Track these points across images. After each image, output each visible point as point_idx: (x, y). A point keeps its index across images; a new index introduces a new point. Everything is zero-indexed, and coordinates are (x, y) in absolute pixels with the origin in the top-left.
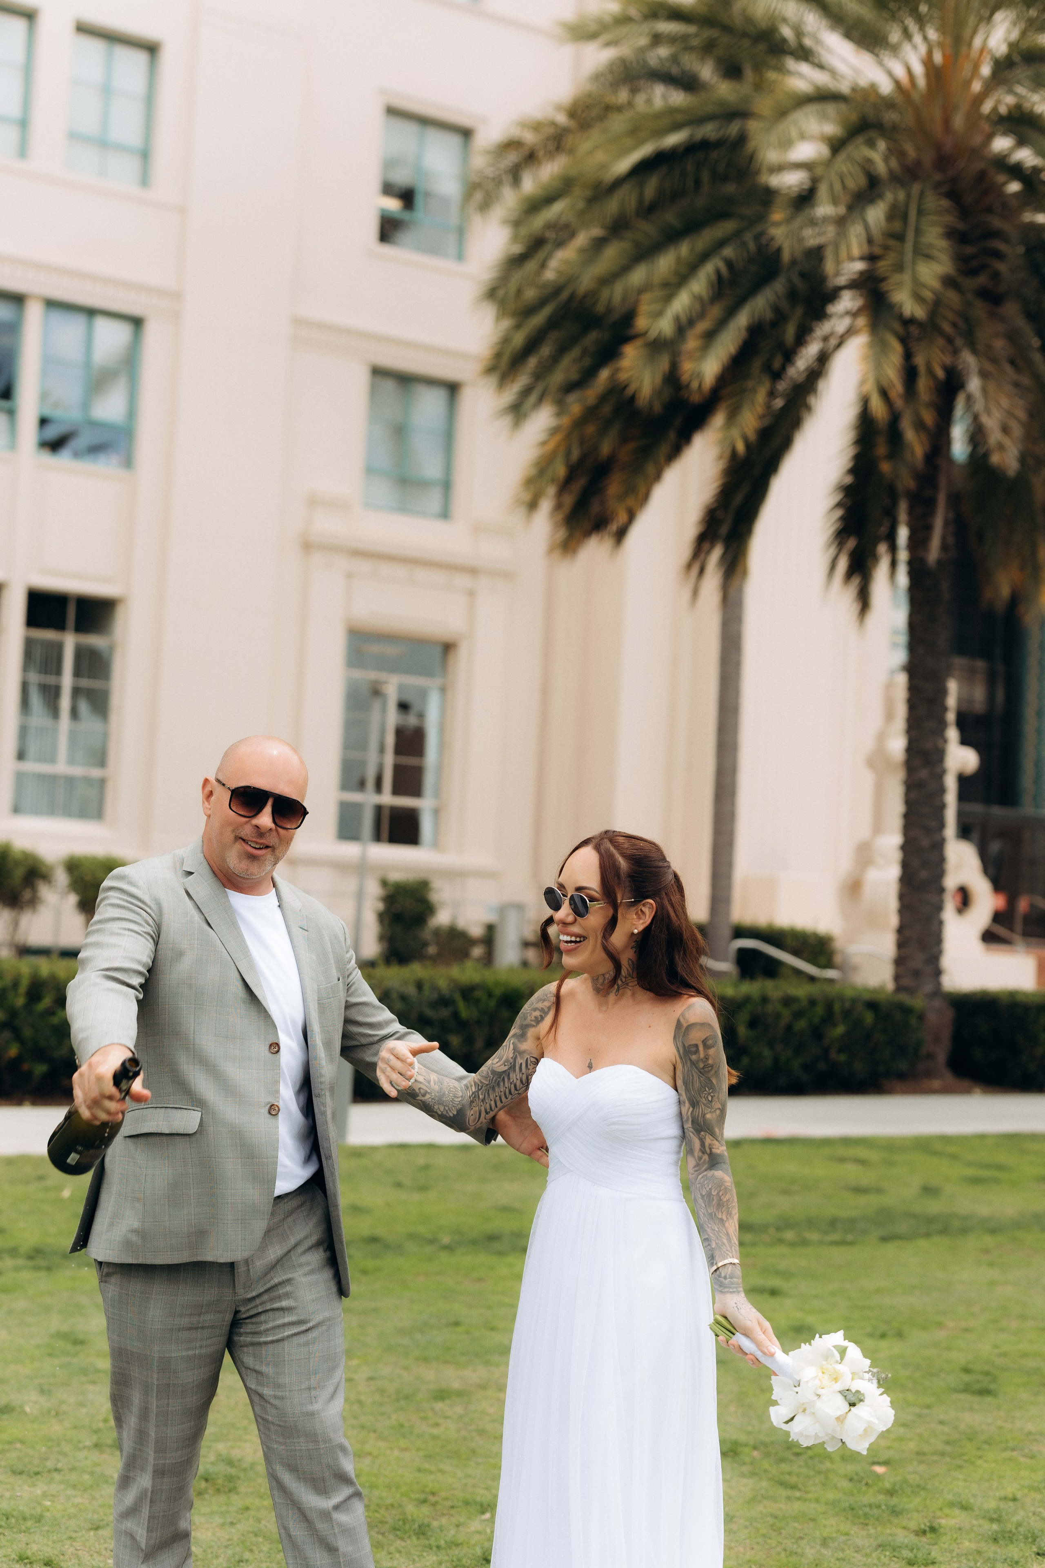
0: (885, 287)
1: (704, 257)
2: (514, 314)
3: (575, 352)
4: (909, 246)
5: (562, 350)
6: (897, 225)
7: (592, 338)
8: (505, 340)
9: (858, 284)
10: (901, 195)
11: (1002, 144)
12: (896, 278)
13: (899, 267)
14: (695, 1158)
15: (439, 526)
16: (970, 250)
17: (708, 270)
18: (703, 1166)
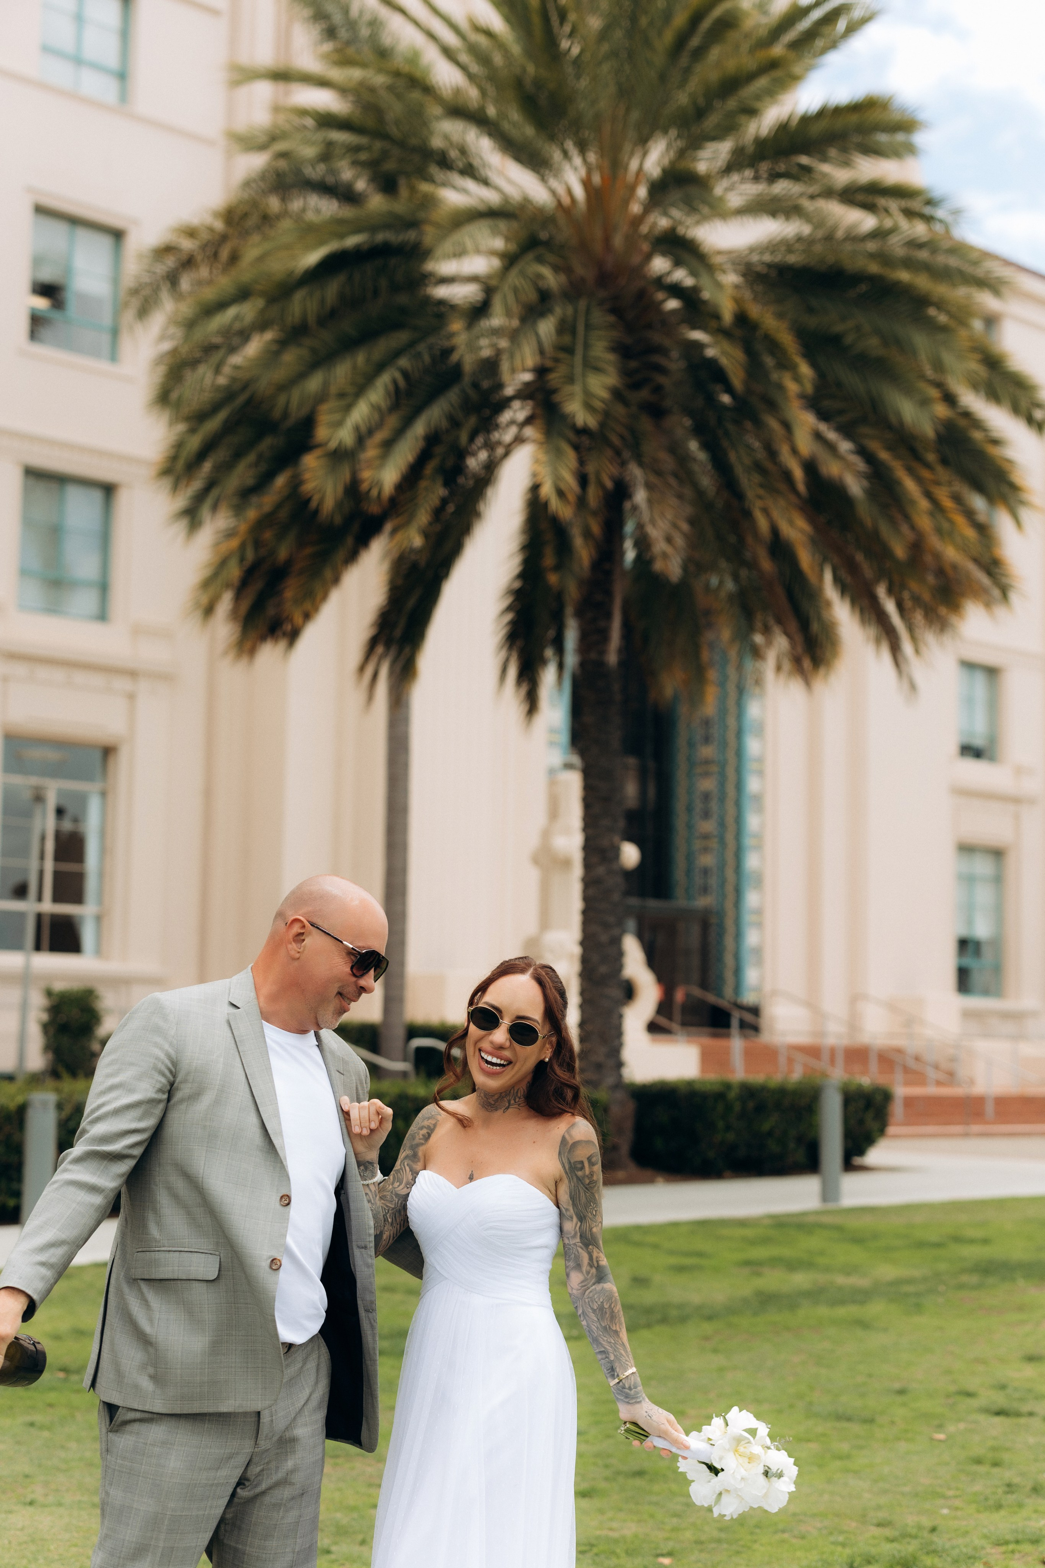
0: (557, 398)
1: (380, 368)
2: (188, 419)
3: (251, 457)
4: (578, 358)
5: (238, 455)
6: (567, 339)
7: (267, 444)
8: (179, 446)
9: (526, 393)
10: (570, 310)
11: (660, 264)
12: (568, 389)
13: (570, 379)
14: (583, 1273)
15: (97, 628)
16: (633, 364)
17: (384, 380)
18: (591, 1281)
